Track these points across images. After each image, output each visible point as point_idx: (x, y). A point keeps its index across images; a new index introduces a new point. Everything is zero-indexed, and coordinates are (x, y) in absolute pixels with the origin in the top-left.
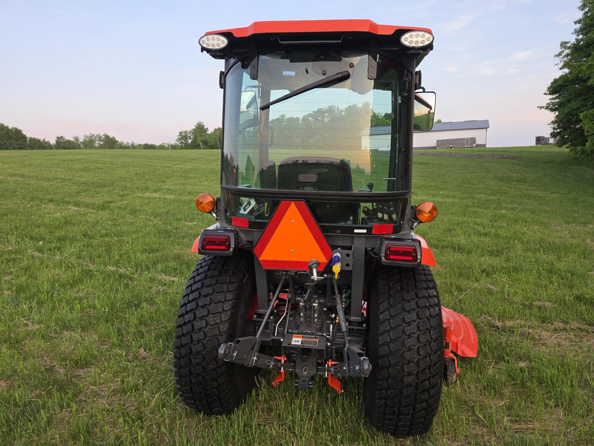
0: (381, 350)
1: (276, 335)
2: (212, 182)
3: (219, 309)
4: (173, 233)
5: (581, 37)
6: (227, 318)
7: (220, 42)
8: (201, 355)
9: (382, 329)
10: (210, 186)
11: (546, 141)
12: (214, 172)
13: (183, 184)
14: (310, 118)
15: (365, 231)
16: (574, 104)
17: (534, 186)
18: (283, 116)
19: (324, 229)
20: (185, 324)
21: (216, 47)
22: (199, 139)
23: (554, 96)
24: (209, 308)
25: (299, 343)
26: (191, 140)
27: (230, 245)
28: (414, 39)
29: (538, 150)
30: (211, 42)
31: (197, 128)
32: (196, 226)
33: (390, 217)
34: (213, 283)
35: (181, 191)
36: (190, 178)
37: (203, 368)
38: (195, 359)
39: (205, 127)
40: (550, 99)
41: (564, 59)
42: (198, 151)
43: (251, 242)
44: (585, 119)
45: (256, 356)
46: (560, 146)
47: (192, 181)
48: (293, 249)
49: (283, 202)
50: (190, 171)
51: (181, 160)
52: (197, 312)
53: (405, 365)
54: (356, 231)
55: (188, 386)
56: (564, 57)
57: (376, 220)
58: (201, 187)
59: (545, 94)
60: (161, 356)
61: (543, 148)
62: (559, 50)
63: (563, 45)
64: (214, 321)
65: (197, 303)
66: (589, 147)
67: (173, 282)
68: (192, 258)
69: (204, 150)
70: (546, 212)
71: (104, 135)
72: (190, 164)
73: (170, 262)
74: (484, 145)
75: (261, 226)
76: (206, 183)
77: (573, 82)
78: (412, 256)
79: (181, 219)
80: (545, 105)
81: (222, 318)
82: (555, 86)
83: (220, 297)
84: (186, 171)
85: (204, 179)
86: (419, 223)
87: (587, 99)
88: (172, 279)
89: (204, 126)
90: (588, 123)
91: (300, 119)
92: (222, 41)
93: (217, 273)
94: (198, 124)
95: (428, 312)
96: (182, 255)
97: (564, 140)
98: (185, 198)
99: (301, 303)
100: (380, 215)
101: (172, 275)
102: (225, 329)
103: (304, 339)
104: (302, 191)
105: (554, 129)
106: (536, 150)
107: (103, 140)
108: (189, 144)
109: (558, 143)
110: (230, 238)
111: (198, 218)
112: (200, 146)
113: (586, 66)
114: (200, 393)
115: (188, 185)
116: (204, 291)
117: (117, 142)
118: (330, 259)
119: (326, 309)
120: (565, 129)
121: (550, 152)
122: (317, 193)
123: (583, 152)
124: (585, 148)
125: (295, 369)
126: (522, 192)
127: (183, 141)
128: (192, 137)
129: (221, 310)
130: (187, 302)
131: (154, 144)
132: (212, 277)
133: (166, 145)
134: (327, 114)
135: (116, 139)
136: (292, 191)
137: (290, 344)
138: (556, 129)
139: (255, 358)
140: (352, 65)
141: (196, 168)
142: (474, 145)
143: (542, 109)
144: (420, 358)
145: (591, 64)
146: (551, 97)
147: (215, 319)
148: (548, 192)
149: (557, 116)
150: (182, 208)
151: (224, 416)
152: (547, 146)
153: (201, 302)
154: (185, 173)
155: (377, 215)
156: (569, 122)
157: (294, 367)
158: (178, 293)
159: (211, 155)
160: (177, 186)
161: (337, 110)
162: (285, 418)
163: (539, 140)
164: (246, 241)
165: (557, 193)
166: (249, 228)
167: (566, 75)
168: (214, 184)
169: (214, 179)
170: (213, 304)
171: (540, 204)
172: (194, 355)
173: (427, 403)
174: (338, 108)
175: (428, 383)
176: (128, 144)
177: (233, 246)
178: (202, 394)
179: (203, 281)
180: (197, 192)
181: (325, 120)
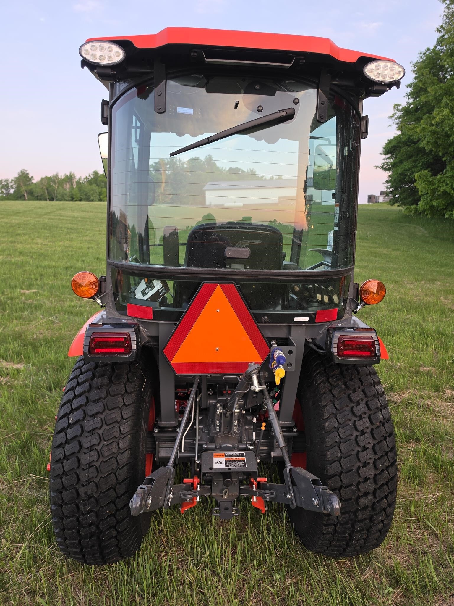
0: (331, 468)
1: (183, 451)
2: (46, 239)
3: (115, 433)
4: (8, 304)
5: (411, 100)
6: (127, 444)
7: (112, 54)
8: (93, 499)
9: (329, 440)
10: (45, 245)
11: (376, 200)
12: (48, 228)
13: (12, 242)
15: (307, 319)
16: (406, 165)
17: (376, 243)
19: (258, 318)
20: (66, 457)
21: (107, 62)
22: (23, 189)
23: (387, 156)
24: (100, 432)
25: (223, 466)
26: (13, 190)
27: (130, 345)
28: (382, 72)
29: (370, 208)
30: (98, 53)
31: (20, 176)
32: (36, 295)
33: (331, 299)
34: (103, 396)
35: (10, 251)
36: (19, 234)
37: (97, 516)
38: (85, 505)
39: (30, 176)
40: (384, 159)
41: (396, 121)
42: (24, 202)
43: (155, 338)
44: (419, 179)
45: (171, 493)
46: (392, 205)
47: (22, 239)
48: (217, 347)
49: (205, 285)
50: (17, 226)
51: (4, 213)
52: (83, 440)
53: (362, 484)
54: (296, 319)
55: (74, 539)
56: (396, 119)
57: (316, 304)
58: (33, 246)
59: (381, 154)
60: (18, 479)
61: (374, 206)
62: (392, 112)
63: (396, 106)
64: (109, 450)
65: (82, 427)
66: (422, 206)
67: (18, 371)
68: (37, 336)
69: (31, 202)
70: (395, 269)
72: (17, 218)
73: (10, 343)
75: (174, 317)
76: (39, 241)
77: (405, 143)
78: (370, 350)
79: (16, 286)
80: (380, 165)
81: (120, 445)
82: (389, 147)
83: (115, 415)
84: (12, 226)
85: (36, 236)
86: (364, 305)
87: (417, 160)
88: (15, 366)
89: (28, 174)
90: (422, 183)
92: (116, 52)
93: (106, 381)
94: (21, 172)
95: (381, 415)
96: (24, 333)
97: (396, 199)
98: (17, 259)
99: (218, 410)
100: (319, 297)
101: (15, 362)
102: (125, 460)
103: (227, 458)
104: (229, 270)
105: (387, 188)
106: (368, 208)
108: (11, 195)
109: (390, 201)
110: (130, 337)
111: (37, 284)
112: (25, 197)
113: (419, 128)
114: (93, 546)
115: (18, 243)
116: (92, 409)
118: (265, 358)
119: (244, 412)
120: (396, 188)
121: (381, 210)
122: (250, 272)
123: (416, 211)
124: (418, 207)
125: (211, 493)
126: (367, 250)
127: (4, 191)
128: (14, 186)
129: (117, 434)
130: (66, 425)
132: (99, 387)
136: (217, 269)
137: (211, 468)
138: (389, 188)
139: (171, 496)
140: (296, 101)
141: (25, 223)
143: (378, 168)
144: (377, 473)
145: (424, 127)
146: (384, 157)
147: (110, 448)
148: (390, 249)
149: (390, 176)
150: (15, 272)
151: (122, 563)
152: (377, 204)
153: (89, 425)
154: (12, 228)
155: (315, 297)
156: (402, 182)
157: (211, 490)
158: (26, 386)
159: (40, 208)
160: (4, 244)
162: (199, 554)
163: (370, 198)
164: (148, 336)
165: (398, 250)
166: (152, 320)
167: (399, 136)
168: (49, 242)
169: (49, 236)
170: (105, 427)
171: (387, 261)
172: (82, 500)
173: (383, 523)
175: (386, 501)
177: (134, 347)
178: (96, 548)
179: (87, 394)
180: (30, 252)
181: (167, 172)
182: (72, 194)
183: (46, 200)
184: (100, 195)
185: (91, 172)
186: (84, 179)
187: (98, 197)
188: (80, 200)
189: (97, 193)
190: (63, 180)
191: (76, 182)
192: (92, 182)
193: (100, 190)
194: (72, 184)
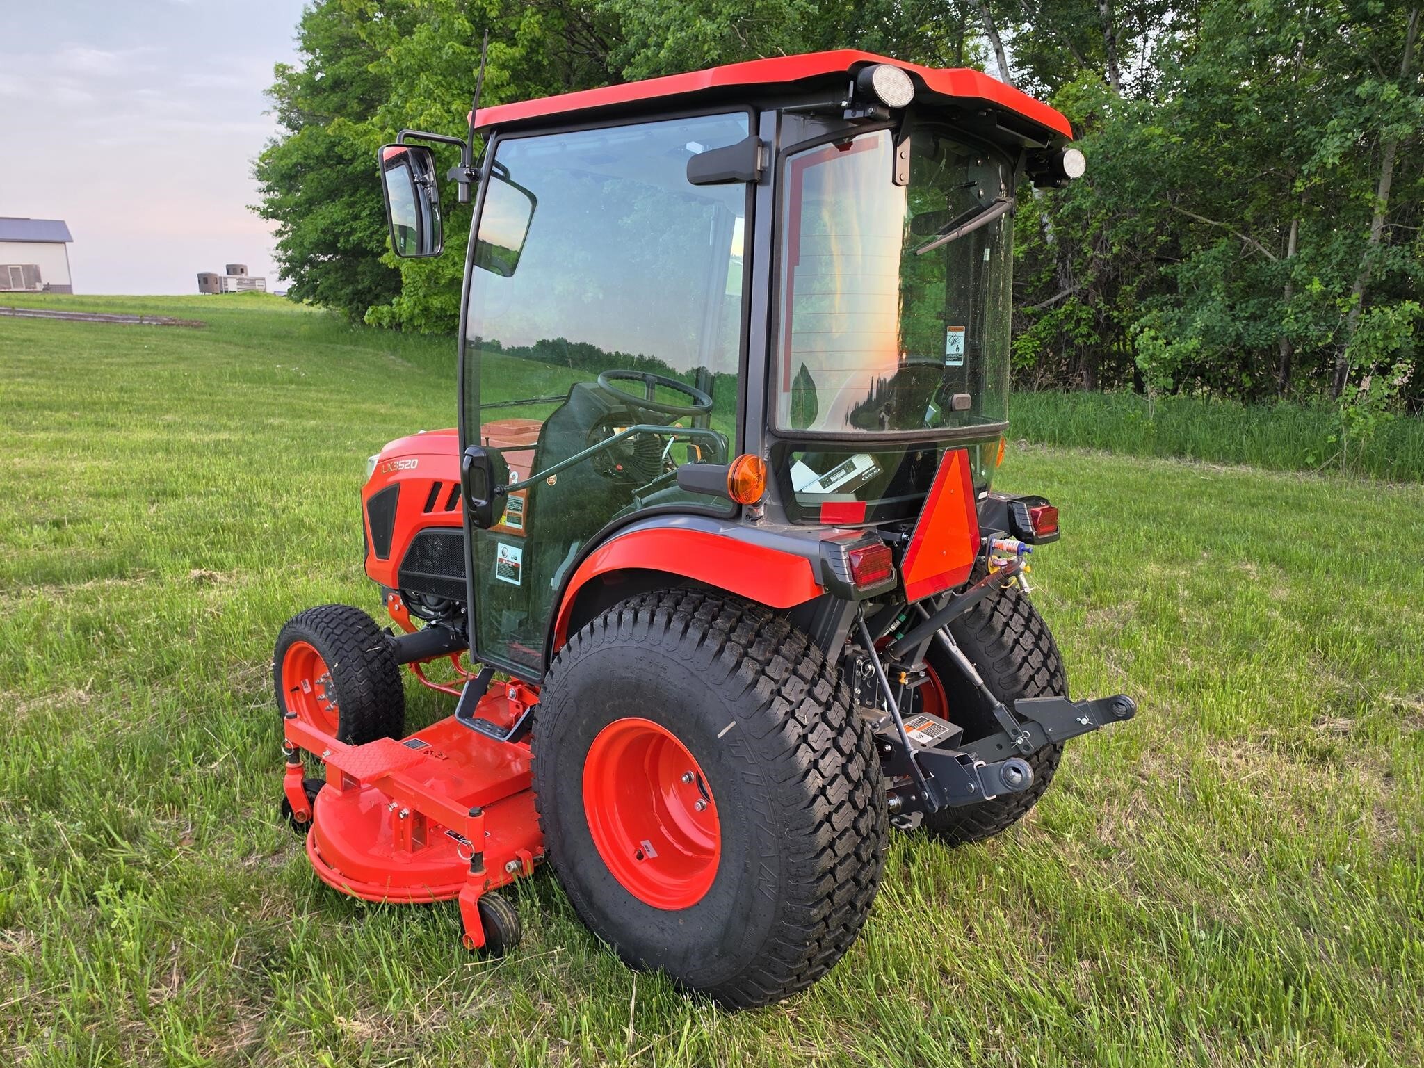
11: (221, 285)
25: (929, 737)
30: (890, 86)
66: (408, 307)
74: (68, 289)
103: (919, 729)
118: (975, 556)
137: (925, 746)
142: (39, 287)
163: (205, 281)
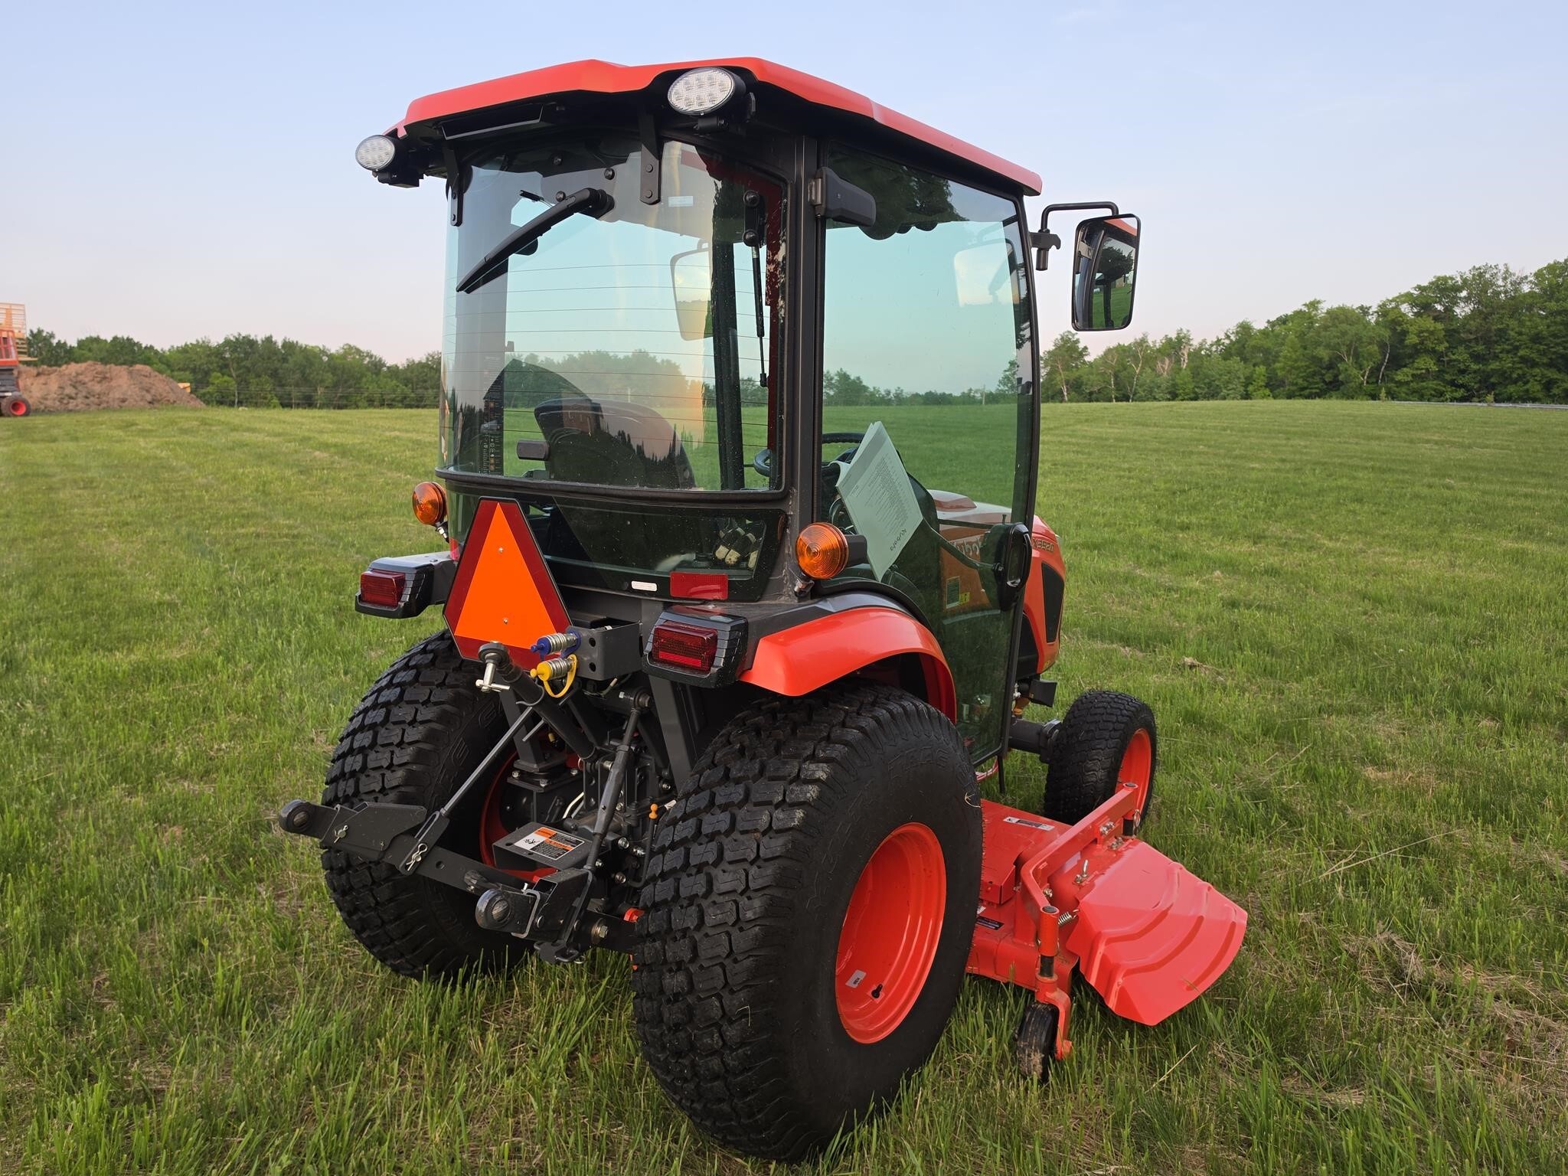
14: (1405, 308)
15: (652, 587)
18: (1314, 305)
22: (1062, 377)
31: (1058, 348)
39: (1081, 346)
69: (1074, 404)
71: (839, 374)
89: (1078, 341)
91: (1371, 311)
94: (1062, 338)
107: (837, 387)
112: (1064, 395)
117: (865, 388)
131: (947, 392)
133: (978, 395)
134: (1464, 294)
135: (864, 383)
161: (1505, 279)
174: (1507, 271)
176: (888, 393)
181: (1457, 310)
182: (1174, 385)
183: (1110, 400)
184: (1246, 385)
185: (1231, 325)
186: (1212, 345)
187: (1242, 389)
188: (1196, 399)
189: (1239, 378)
190: (1159, 350)
191: (1189, 354)
192: (1233, 351)
193: (1248, 372)
194: (1178, 361)
